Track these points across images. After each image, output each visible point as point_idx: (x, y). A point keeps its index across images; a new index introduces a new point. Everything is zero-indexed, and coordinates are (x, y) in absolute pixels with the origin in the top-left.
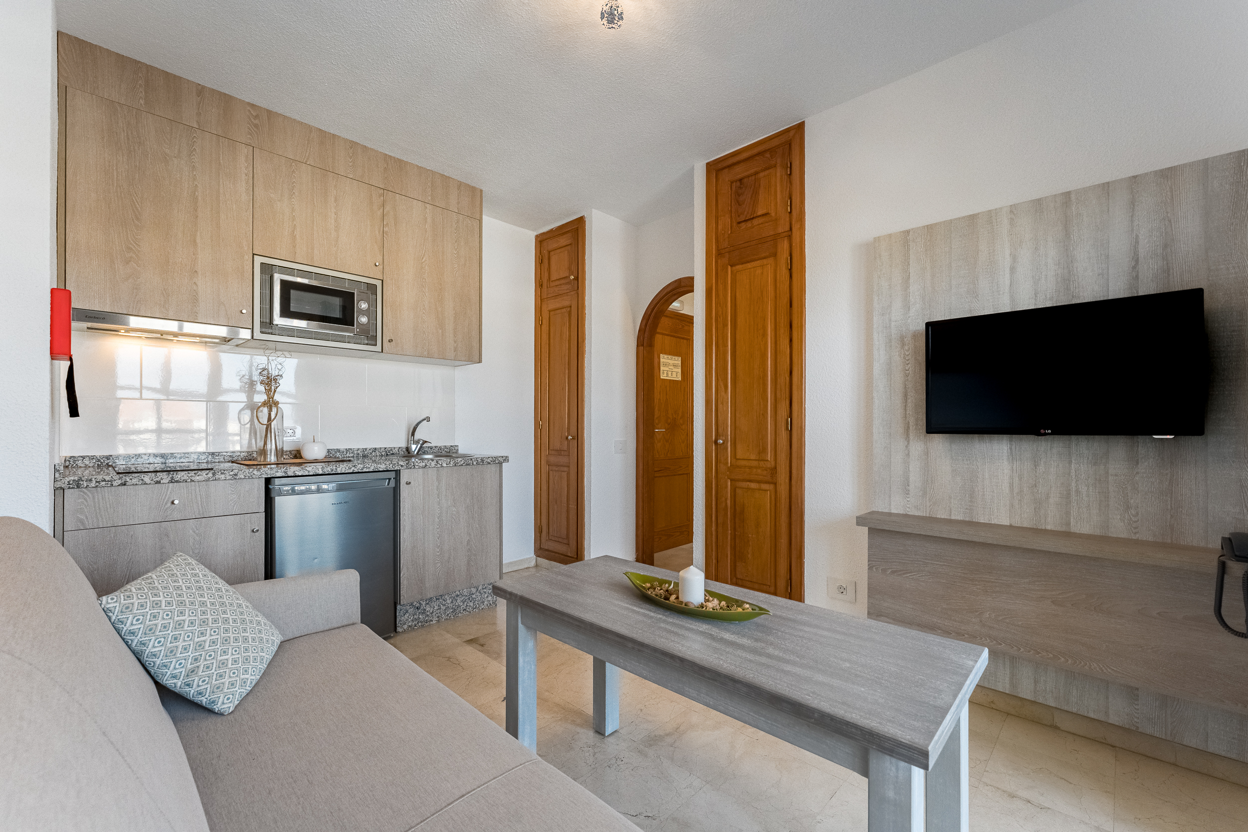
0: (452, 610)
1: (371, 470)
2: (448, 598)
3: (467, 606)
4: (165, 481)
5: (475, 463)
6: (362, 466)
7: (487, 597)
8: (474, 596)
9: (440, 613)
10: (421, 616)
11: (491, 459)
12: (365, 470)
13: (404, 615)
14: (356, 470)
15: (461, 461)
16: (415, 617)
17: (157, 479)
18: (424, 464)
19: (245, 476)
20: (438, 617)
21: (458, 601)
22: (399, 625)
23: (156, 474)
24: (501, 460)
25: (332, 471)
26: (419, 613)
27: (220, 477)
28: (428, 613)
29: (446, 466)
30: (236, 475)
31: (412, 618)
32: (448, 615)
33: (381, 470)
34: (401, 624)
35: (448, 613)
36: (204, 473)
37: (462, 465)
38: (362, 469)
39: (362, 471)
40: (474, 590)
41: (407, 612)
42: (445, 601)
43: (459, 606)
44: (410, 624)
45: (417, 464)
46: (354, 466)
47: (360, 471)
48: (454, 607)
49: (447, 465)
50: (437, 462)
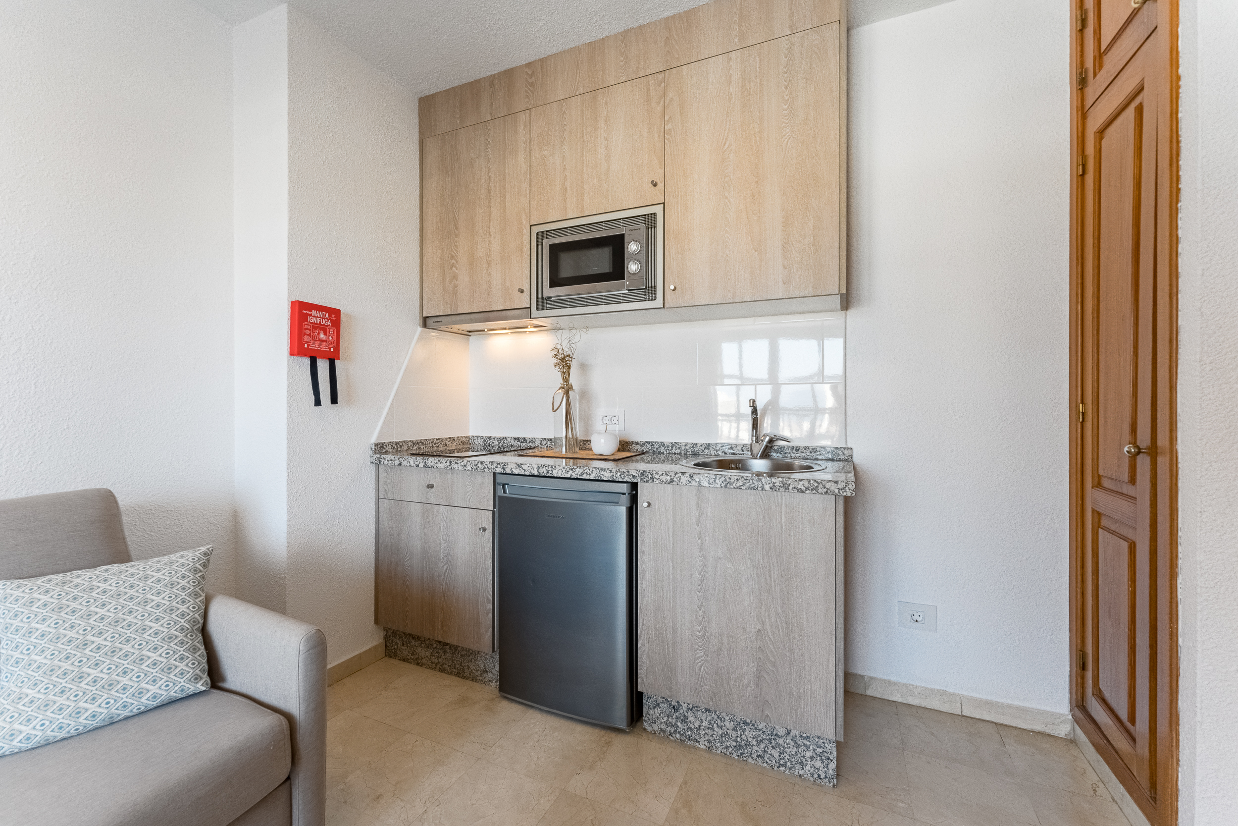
0: (734, 744)
1: (592, 478)
2: (727, 718)
3: (765, 751)
4: (421, 465)
5: (767, 487)
6: (581, 471)
7: (812, 758)
8: (781, 741)
9: (712, 736)
10: (679, 724)
11: (807, 484)
12: (585, 477)
13: (654, 708)
14: (574, 476)
15: (737, 480)
16: (670, 720)
17: (416, 463)
18: (668, 478)
19: (472, 469)
20: (709, 741)
21: (746, 733)
22: (646, 719)
23: (416, 458)
24: (832, 488)
25: (548, 473)
26: (677, 718)
27: (454, 466)
28: (692, 726)
29: (707, 485)
30: (465, 466)
31: (665, 719)
32: (727, 748)
33: (605, 479)
34: (649, 719)
35: (728, 744)
36: (444, 460)
37: (740, 488)
38: (581, 475)
39: (581, 477)
40: (781, 731)
41: (658, 705)
42: (721, 720)
43: (748, 744)
44: (663, 727)
45: (657, 477)
46: (572, 470)
47: (579, 477)
48: (739, 739)
49: (710, 484)
50: (691, 477)
